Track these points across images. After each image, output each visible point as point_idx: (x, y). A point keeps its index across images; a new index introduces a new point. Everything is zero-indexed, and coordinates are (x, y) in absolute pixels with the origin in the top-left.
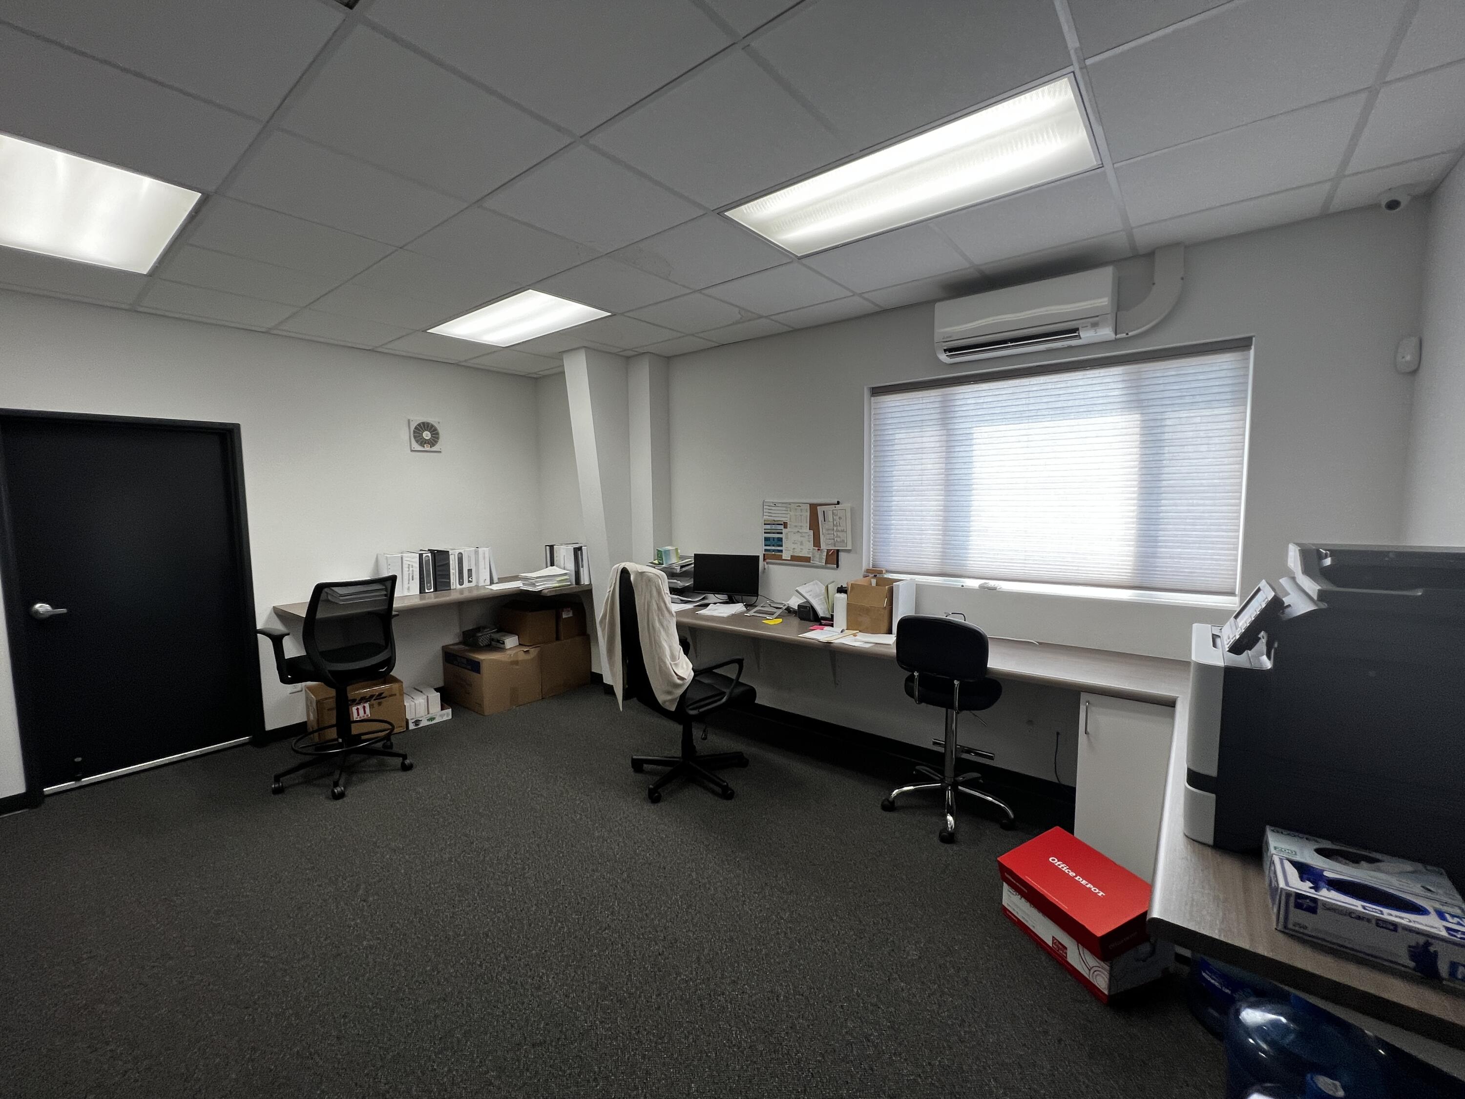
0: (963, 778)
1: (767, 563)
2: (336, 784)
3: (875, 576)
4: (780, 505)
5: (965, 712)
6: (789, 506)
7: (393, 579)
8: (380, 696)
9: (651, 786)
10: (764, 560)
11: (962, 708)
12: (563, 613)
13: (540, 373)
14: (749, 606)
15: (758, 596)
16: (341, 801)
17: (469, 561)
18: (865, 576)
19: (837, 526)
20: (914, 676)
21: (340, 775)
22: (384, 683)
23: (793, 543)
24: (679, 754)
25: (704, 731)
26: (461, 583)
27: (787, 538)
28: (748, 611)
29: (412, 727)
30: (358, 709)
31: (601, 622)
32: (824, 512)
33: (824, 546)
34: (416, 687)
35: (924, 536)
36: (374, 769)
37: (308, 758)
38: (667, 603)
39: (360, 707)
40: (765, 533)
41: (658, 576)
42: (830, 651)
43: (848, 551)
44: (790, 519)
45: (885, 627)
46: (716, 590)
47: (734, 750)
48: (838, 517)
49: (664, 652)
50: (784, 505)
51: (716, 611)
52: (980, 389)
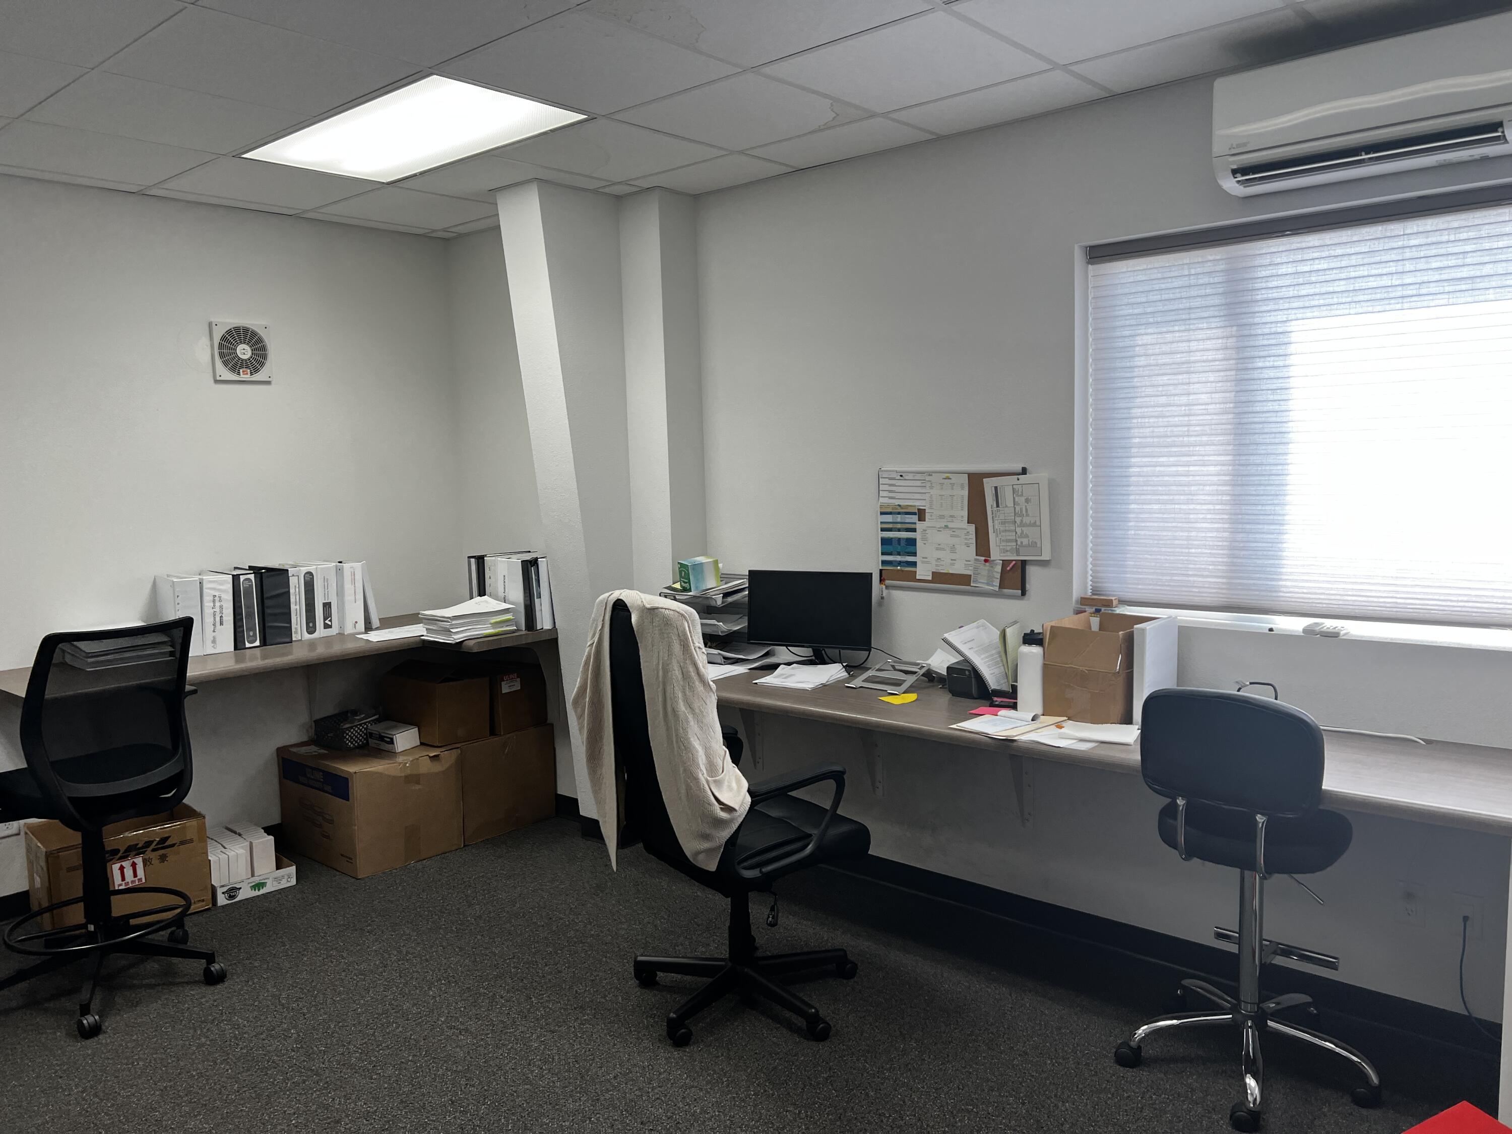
0: (1278, 1004)
1: (887, 587)
2: (85, 1010)
3: (1098, 611)
4: (910, 476)
5: (1277, 877)
6: (928, 478)
7: (186, 624)
8: (163, 843)
9: (672, 1015)
10: (882, 580)
11: (1272, 868)
12: (503, 683)
13: (453, 230)
14: (853, 668)
15: (870, 651)
16: (92, 1042)
17: (326, 587)
18: (1078, 612)
19: (1021, 515)
20: (1177, 805)
21: (93, 993)
22: (172, 818)
23: (937, 549)
24: (724, 952)
25: (772, 909)
26: (311, 629)
27: (924, 539)
28: (852, 677)
29: (222, 900)
30: (122, 869)
31: (576, 702)
32: (996, 488)
33: (996, 554)
34: (230, 826)
35: (1193, 534)
36: (153, 981)
37: (33, 961)
38: (700, 665)
39: (127, 864)
40: (883, 530)
41: (682, 615)
42: (1013, 757)
43: (1044, 564)
44: (931, 502)
45: (1118, 709)
46: (788, 641)
47: (829, 946)
48: (1023, 499)
49: (694, 760)
50: (918, 477)
51: (793, 679)
52: (1304, 245)
